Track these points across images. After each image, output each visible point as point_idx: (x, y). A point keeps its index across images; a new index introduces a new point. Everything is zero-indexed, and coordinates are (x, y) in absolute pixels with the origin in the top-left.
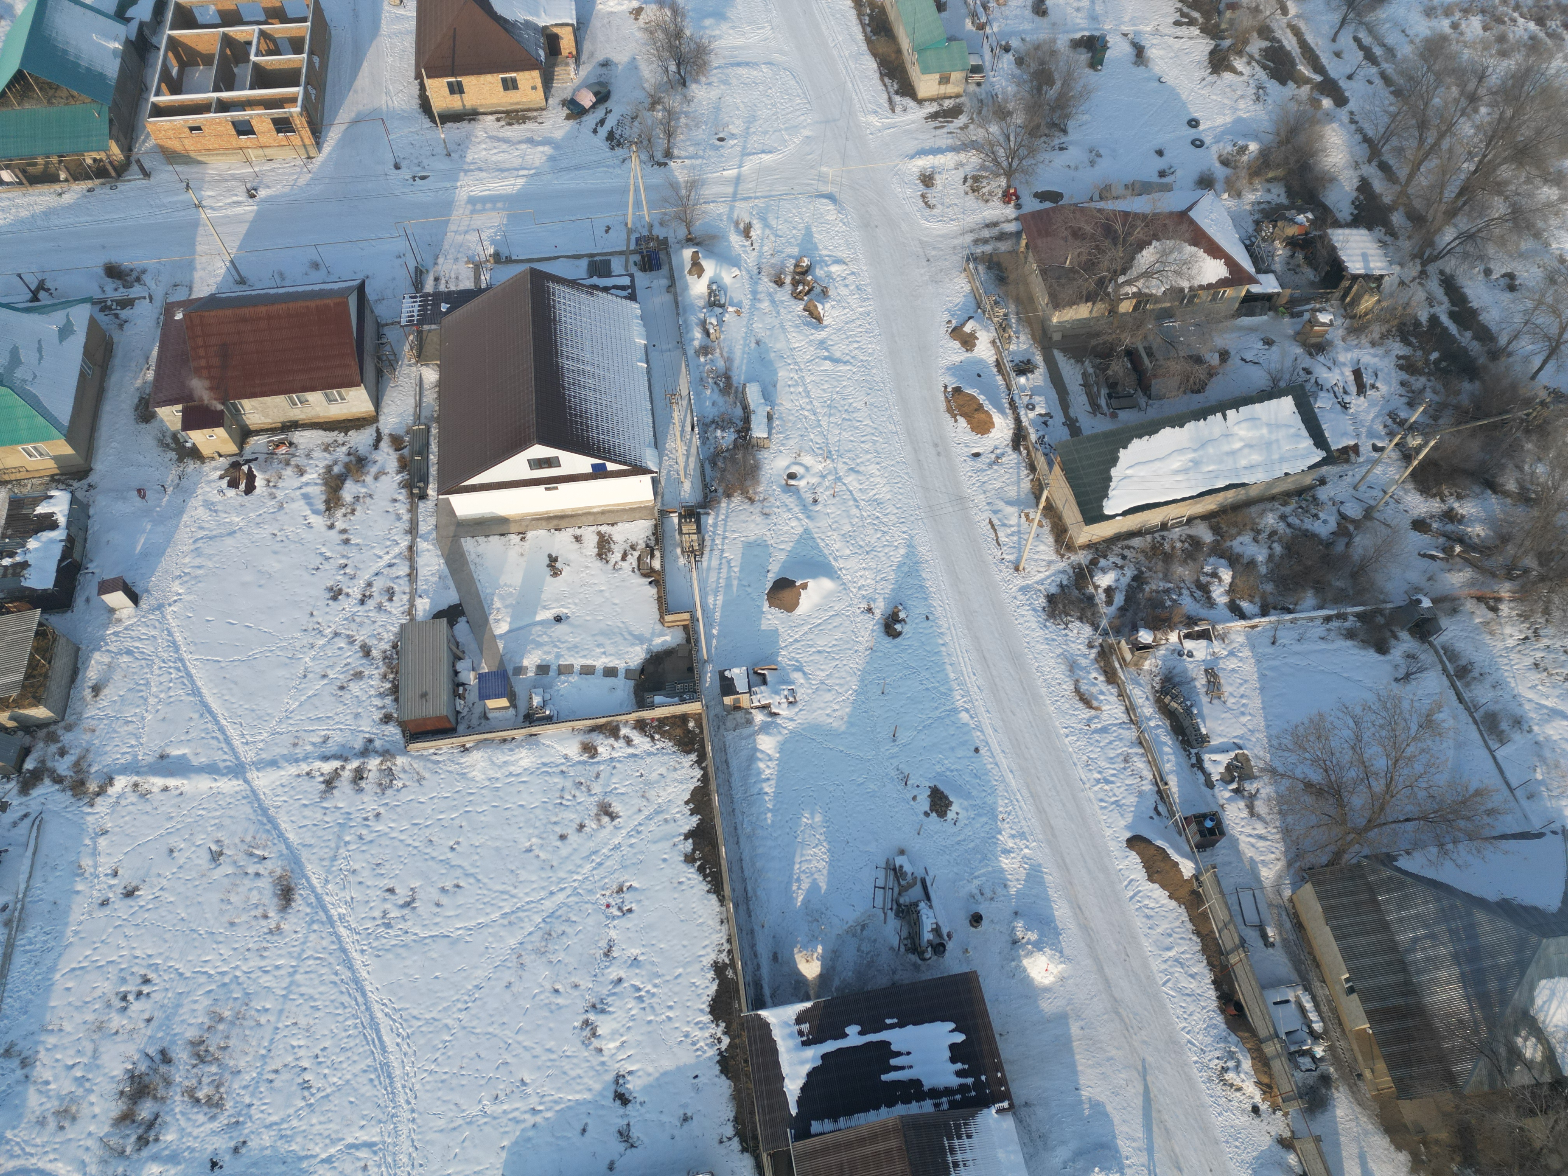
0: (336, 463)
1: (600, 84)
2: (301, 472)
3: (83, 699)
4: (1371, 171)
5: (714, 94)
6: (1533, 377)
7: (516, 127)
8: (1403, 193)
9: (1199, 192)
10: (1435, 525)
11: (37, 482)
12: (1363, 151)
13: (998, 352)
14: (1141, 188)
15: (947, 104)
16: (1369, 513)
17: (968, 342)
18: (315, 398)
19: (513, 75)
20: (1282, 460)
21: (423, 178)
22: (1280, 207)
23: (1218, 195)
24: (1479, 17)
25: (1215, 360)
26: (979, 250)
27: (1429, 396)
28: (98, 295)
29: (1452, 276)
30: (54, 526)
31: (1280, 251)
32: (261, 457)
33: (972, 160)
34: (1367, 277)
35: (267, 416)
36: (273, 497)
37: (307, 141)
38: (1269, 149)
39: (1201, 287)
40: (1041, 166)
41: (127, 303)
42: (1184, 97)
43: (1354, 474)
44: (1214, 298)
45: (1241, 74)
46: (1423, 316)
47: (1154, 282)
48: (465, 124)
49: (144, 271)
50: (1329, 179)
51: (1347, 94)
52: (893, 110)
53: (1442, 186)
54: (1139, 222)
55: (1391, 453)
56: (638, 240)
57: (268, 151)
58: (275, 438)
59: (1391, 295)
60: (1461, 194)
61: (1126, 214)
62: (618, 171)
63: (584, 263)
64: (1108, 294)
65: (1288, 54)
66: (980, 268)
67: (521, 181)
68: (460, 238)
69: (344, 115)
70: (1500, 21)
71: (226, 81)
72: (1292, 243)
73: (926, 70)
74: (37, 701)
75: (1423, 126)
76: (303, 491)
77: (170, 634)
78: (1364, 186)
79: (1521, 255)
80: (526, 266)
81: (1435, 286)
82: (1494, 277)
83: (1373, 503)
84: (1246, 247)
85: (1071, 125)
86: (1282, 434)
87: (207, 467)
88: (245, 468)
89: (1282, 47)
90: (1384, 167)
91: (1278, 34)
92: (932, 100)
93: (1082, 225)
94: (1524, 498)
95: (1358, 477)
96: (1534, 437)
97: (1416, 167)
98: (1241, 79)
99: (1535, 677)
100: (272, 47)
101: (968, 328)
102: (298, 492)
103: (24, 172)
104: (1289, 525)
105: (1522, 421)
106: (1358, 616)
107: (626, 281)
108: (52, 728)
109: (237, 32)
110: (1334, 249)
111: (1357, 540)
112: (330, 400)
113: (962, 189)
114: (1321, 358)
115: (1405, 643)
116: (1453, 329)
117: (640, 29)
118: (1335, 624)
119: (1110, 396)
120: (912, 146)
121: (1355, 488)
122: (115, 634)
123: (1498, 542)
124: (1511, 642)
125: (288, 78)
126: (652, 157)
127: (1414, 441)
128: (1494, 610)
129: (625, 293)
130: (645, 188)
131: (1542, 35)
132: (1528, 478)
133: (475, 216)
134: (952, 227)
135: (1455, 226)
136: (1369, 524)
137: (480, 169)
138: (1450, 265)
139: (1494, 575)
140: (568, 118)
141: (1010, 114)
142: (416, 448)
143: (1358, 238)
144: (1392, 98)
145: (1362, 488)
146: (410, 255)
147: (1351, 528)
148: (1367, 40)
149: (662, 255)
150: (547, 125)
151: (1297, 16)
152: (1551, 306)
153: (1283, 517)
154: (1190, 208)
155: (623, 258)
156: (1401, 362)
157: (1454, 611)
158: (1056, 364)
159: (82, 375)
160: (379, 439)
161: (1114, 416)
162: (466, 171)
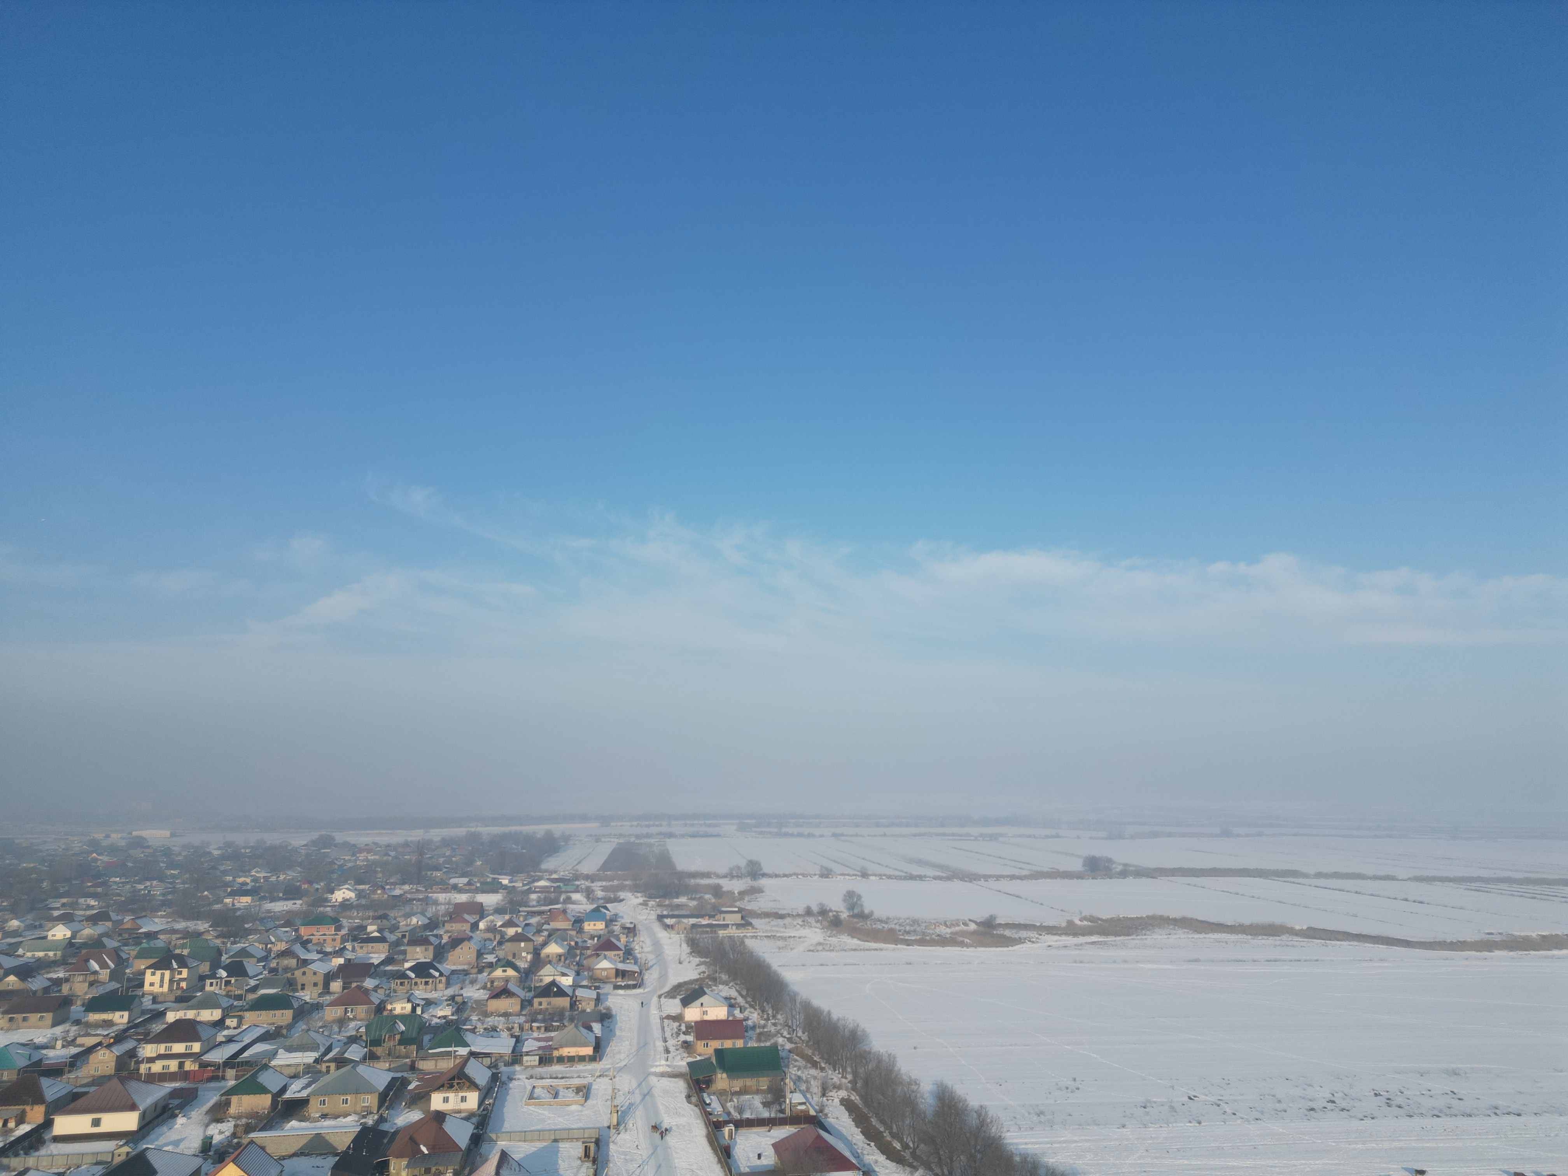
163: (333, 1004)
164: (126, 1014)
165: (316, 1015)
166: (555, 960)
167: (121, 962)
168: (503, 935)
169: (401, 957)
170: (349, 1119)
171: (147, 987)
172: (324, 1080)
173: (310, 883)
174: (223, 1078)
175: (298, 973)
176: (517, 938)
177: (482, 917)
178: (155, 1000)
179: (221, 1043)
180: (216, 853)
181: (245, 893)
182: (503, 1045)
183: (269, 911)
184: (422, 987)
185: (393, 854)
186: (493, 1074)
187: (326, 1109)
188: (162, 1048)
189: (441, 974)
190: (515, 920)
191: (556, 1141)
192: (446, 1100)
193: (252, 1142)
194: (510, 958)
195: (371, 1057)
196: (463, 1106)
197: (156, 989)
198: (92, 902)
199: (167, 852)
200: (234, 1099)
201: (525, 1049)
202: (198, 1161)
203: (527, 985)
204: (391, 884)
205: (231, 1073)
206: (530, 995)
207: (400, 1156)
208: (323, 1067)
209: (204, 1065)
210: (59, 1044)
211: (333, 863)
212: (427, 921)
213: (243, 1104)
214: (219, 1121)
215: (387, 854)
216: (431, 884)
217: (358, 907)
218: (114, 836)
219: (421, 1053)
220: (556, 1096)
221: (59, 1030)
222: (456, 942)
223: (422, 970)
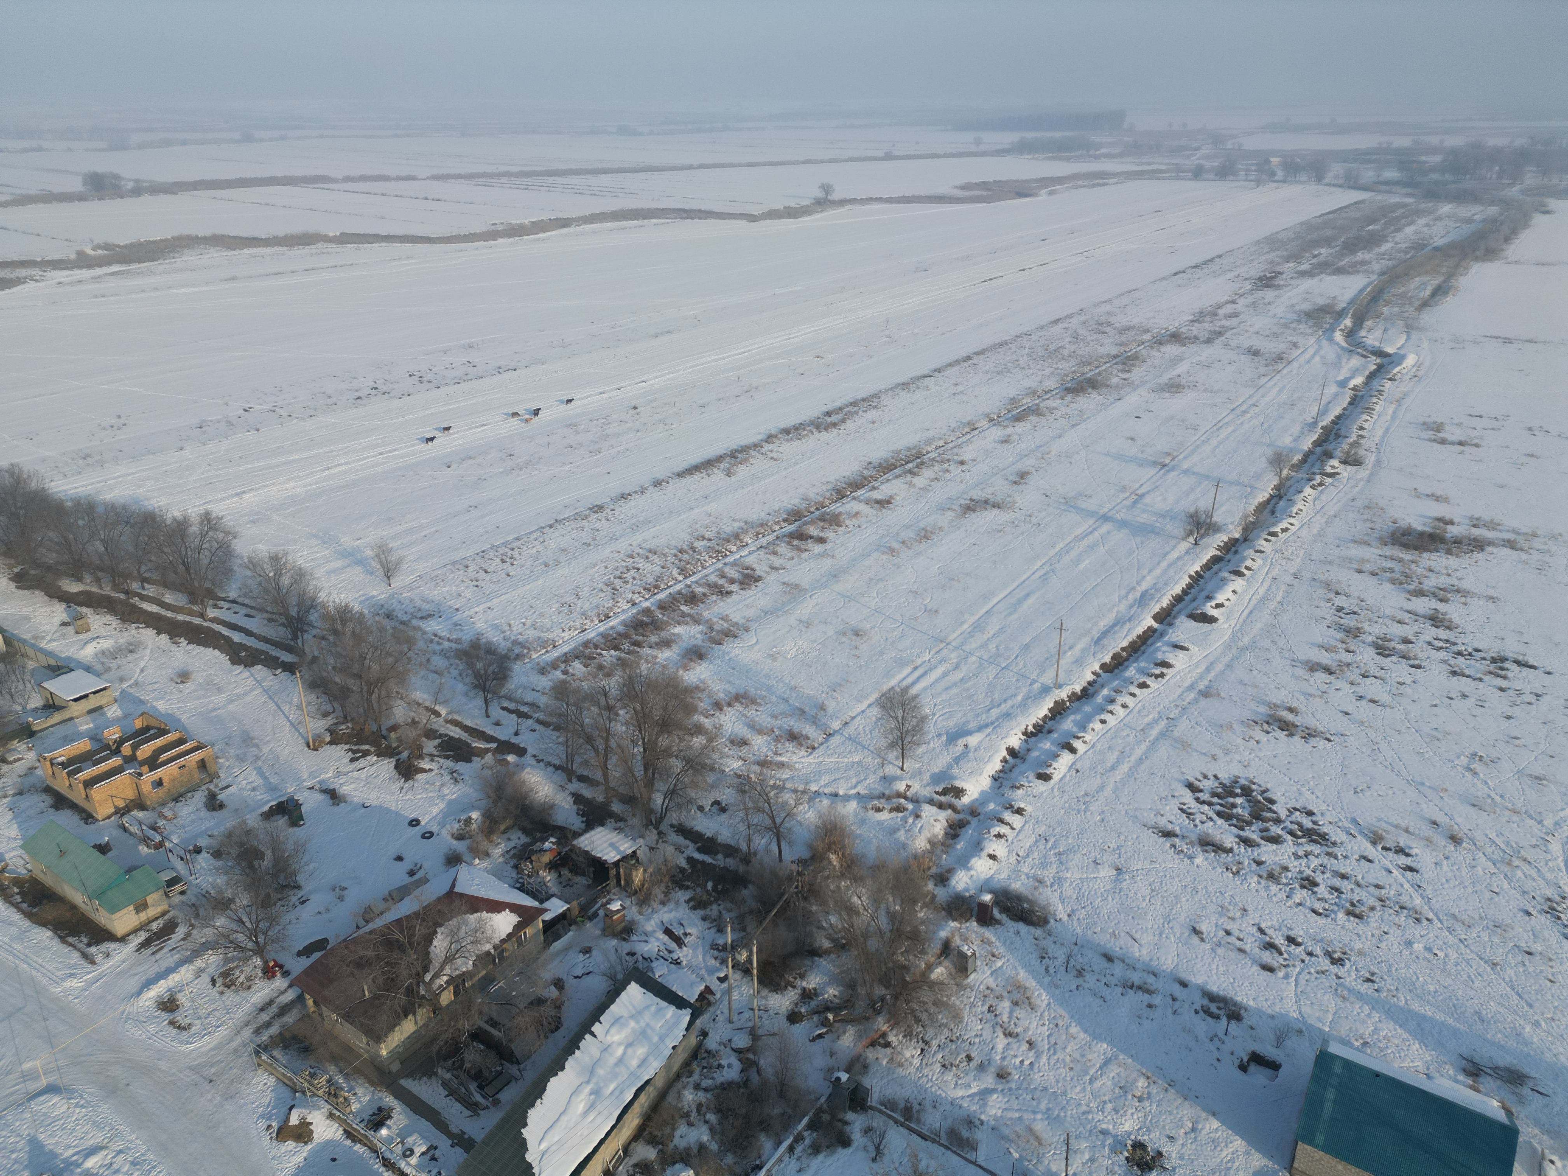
4: (575, 786)
6: (781, 860)
8: (608, 789)
9: (453, 870)
10: (803, 1010)
12: (560, 777)
13: (341, 1121)
14: (399, 894)
15: (155, 926)
16: (753, 1033)
17: (303, 1133)
20: (662, 1038)
22: (525, 846)
23: (470, 864)
24: (577, 661)
25: (553, 992)
26: (265, 1037)
27: (727, 917)
29: (681, 824)
31: (548, 877)
33: (212, 960)
34: (624, 859)
38: (489, 810)
39: (503, 941)
40: (289, 927)
42: (393, 808)
43: (721, 1010)
44: (520, 943)
45: (431, 770)
46: (683, 863)
47: (459, 961)
50: (549, 808)
51: (522, 745)
52: (93, 963)
53: (631, 770)
54: (414, 921)
55: (735, 977)
59: (650, 861)
60: (646, 769)
61: (399, 922)
64: (423, 997)
65: (459, 740)
66: (275, 1053)
70: (591, 658)
72: (552, 866)
73: (114, 909)
75: (589, 740)
78: (578, 798)
79: (713, 786)
81: (674, 837)
82: (707, 809)
83: (750, 1024)
84: (519, 889)
85: (300, 879)
86: (647, 1017)
89: (452, 738)
90: (582, 779)
91: (442, 731)
92: (135, 931)
93: (361, 953)
94: (841, 947)
95: (726, 1011)
96: (812, 900)
97: (605, 767)
98: (433, 773)
99: (949, 1076)
101: (294, 1120)
104: (706, 1090)
105: (796, 893)
106: (810, 1127)
110: (587, 852)
111: (762, 1062)
113: (214, 992)
114: (634, 938)
115: (856, 1122)
116: (708, 859)
118: (799, 1149)
119: (481, 1087)
120: (133, 984)
121: (730, 1021)
123: (850, 992)
124: (916, 1062)
127: (743, 956)
128: (887, 1045)
131: (623, 655)
132: (831, 931)
134: (223, 1032)
135: (658, 791)
136: (760, 1043)
138: (674, 817)
139: (867, 1019)
141: (231, 901)
143: (598, 836)
144: (555, 733)
145: (735, 1018)
147: (751, 1056)
148: (512, 706)
151: (449, 713)
152: (754, 808)
153: (697, 1087)
154: (453, 886)
156: (692, 904)
157: (866, 1067)
158: (410, 1093)
161: (496, 1103)
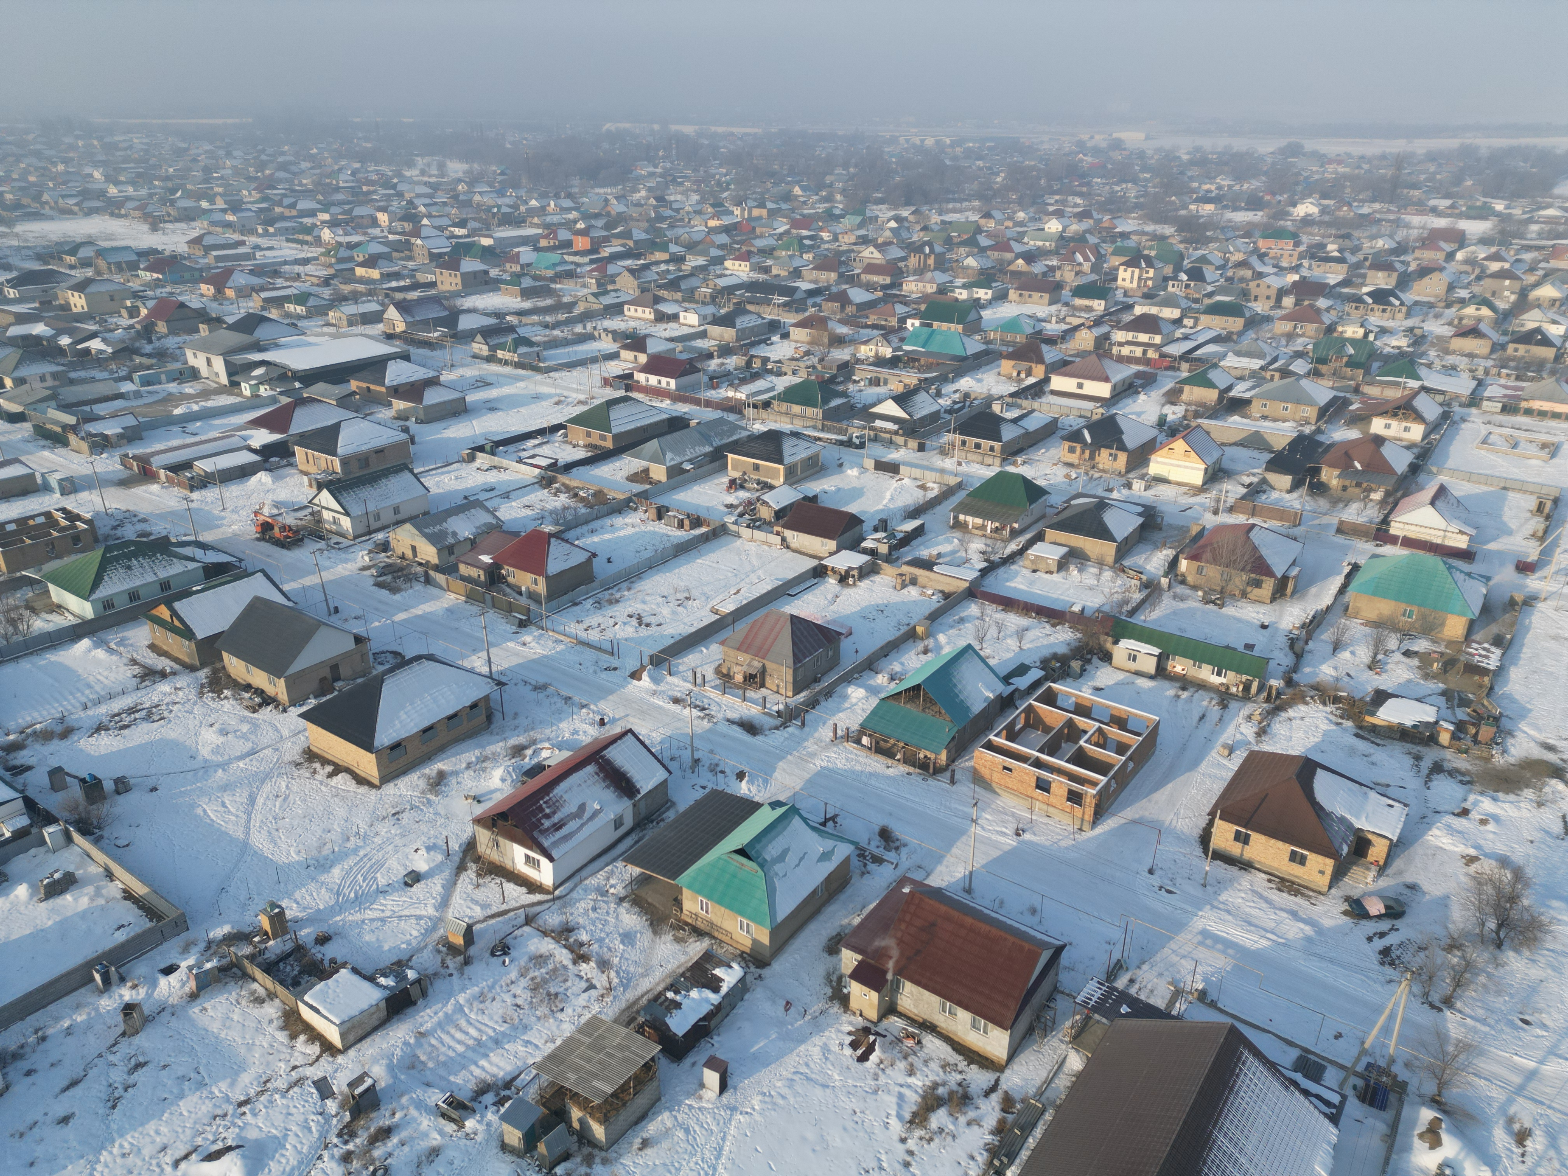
0: (944, 1084)
1: (1397, 901)
2: (911, 1072)
3: (631, 1143)
5: (1535, 973)
7: (1285, 895)
11: (731, 949)
18: (964, 1016)
19: (1305, 852)
21: (1169, 892)
28: (864, 844)
30: (716, 990)
32: (890, 1038)
35: (916, 1006)
36: (876, 1078)
37: (1087, 817)
41: (878, 860)
48: (1234, 871)
49: (905, 845)
56: (1369, 1066)
57: (1051, 809)
58: (910, 1029)
62: (1378, 987)
63: (1295, 1053)
67: (1264, 943)
68: (1175, 959)
69: (1129, 813)
71: (1052, 748)
74: (605, 1121)
76: (902, 1090)
77: (724, 1139)
80: (1230, 1021)
87: (845, 1018)
88: (872, 1038)
100: (1101, 741)
102: (897, 1089)
103: (877, 743)
107: (1335, 1099)
108: (596, 1152)
109: (1081, 721)
112: (974, 1026)
117: (1467, 874)
122: (690, 1107)
125: (1101, 767)
126: (1426, 994)
129: (1327, 1110)
130: (1404, 1020)
133: (1201, 948)
137: (1228, 912)
140: (1345, 913)
142: (1022, 1121)
146: (1119, 947)
149: (1392, 1098)
150: (1319, 909)
155: (1342, 1074)
159: (814, 892)
160: (993, 1089)
162: (1213, 907)
163: (1284, 318)
164: (1103, 303)
165: (1266, 327)
166: (1546, 304)
167: (1100, 258)
168: (1483, 271)
169: (1360, 280)
170: (1287, 424)
171: (1120, 282)
172: (1267, 387)
173: (1273, 194)
174: (1179, 369)
175: (1252, 285)
176: (1502, 275)
177: (1461, 246)
178: (1126, 294)
179: (1178, 339)
180: (1185, 157)
181: (1209, 201)
182: (1462, 386)
183: (1230, 221)
184: (1377, 314)
185: (1366, 167)
186: (1444, 412)
187: (1266, 411)
188: (1130, 336)
189: (1402, 304)
190: (1503, 253)
191: (1505, 488)
192: (1388, 426)
193: (1199, 426)
194: (1488, 295)
195: (1316, 373)
196: (1406, 435)
197: (1127, 284)
198: (1079, 201)
199: (1142, 155)
200: (1187, 388)
201: (1486, 394)
202: (1155, 432)
203: (1503, 327)
204: (1360, 201)
205: (1185, 366)
206: (1504, 339)
207: (1333, 465)
208: (1268, 375)
209: (1163, 356)
210: (1054, 320)
211: (1299, 174)
212: (1394, 245)
213: (1194, 394)
214: (1173, 403)
215: (1359, 167)
216: (1405, 204)
217: (1320, 224)
218: (1097, 137)
219: (1368, 378)
220: (1515, 446)
221: (1054, 308)
222: (1424, 272)
223: (1381, 297)
